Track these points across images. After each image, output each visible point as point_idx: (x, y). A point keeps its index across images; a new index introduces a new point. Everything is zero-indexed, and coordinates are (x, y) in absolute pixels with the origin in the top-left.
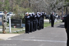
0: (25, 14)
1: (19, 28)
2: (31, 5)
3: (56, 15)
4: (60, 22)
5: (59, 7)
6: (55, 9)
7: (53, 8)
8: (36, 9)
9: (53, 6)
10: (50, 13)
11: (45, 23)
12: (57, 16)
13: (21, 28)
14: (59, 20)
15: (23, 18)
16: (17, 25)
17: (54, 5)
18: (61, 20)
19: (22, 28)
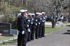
0: (17, 15)
1: (8, 36)
2: (26, 3)
3: (61, 16)
4: (67, 26)
5: (66, 5)
6: (60, 7)
7: (58, 6)
8: (32, 8)
9: (57, 4)
10: (53, 14)
11: (46, 28)
12: (62, 18)
13: (10, 36)
14: (65, 23)
15: (14, 20)
16: (5, 31)
17: (59, 2)
18: (68, 23)
19: (12, 36)
